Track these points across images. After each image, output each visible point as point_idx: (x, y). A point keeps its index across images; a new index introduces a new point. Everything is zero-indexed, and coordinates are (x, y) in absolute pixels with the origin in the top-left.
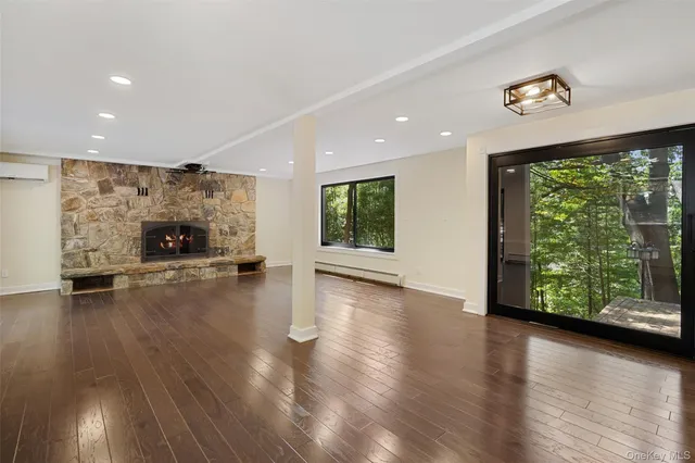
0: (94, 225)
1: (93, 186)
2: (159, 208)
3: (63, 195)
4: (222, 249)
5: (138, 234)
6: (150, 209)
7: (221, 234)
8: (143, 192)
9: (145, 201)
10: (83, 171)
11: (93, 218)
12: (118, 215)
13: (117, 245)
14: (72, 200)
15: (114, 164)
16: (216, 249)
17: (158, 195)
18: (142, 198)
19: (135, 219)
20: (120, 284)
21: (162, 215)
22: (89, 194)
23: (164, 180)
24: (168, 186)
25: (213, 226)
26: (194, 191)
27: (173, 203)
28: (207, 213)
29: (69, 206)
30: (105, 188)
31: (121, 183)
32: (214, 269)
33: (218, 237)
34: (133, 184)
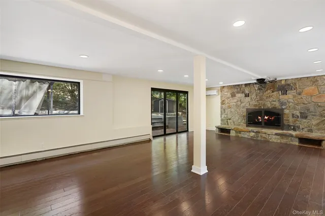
0: (229, 109)
1: (229, 95)
2: (254, 103)
3: (221, 99)
4: (294, 127)
5: (245, 114)
6: (250, 103)
7: (293, 117)
8: (247, 95)
9: (248, 99)
10: (226, 90)
11: (229, 107)
12: (237, 106)
13: (237, 118)
14: (223, 101)
15: (236, 85)
16: (289, 126)
17: (254, 96)
18: (247, 98)
19: (244, 107)
20: (233, 133)
21: (255, 105)
22: (229, 98)
23: (256, 89)
24: (259, 91)
25: (286, 111)
26: (273, 92)
27: (261, 99)
28: (282, 104)
29: (223, 103)
30: (233, 95)
31: (238, 93)
32: (279, 137)
33: (291, 119)
34: (243, 93)
